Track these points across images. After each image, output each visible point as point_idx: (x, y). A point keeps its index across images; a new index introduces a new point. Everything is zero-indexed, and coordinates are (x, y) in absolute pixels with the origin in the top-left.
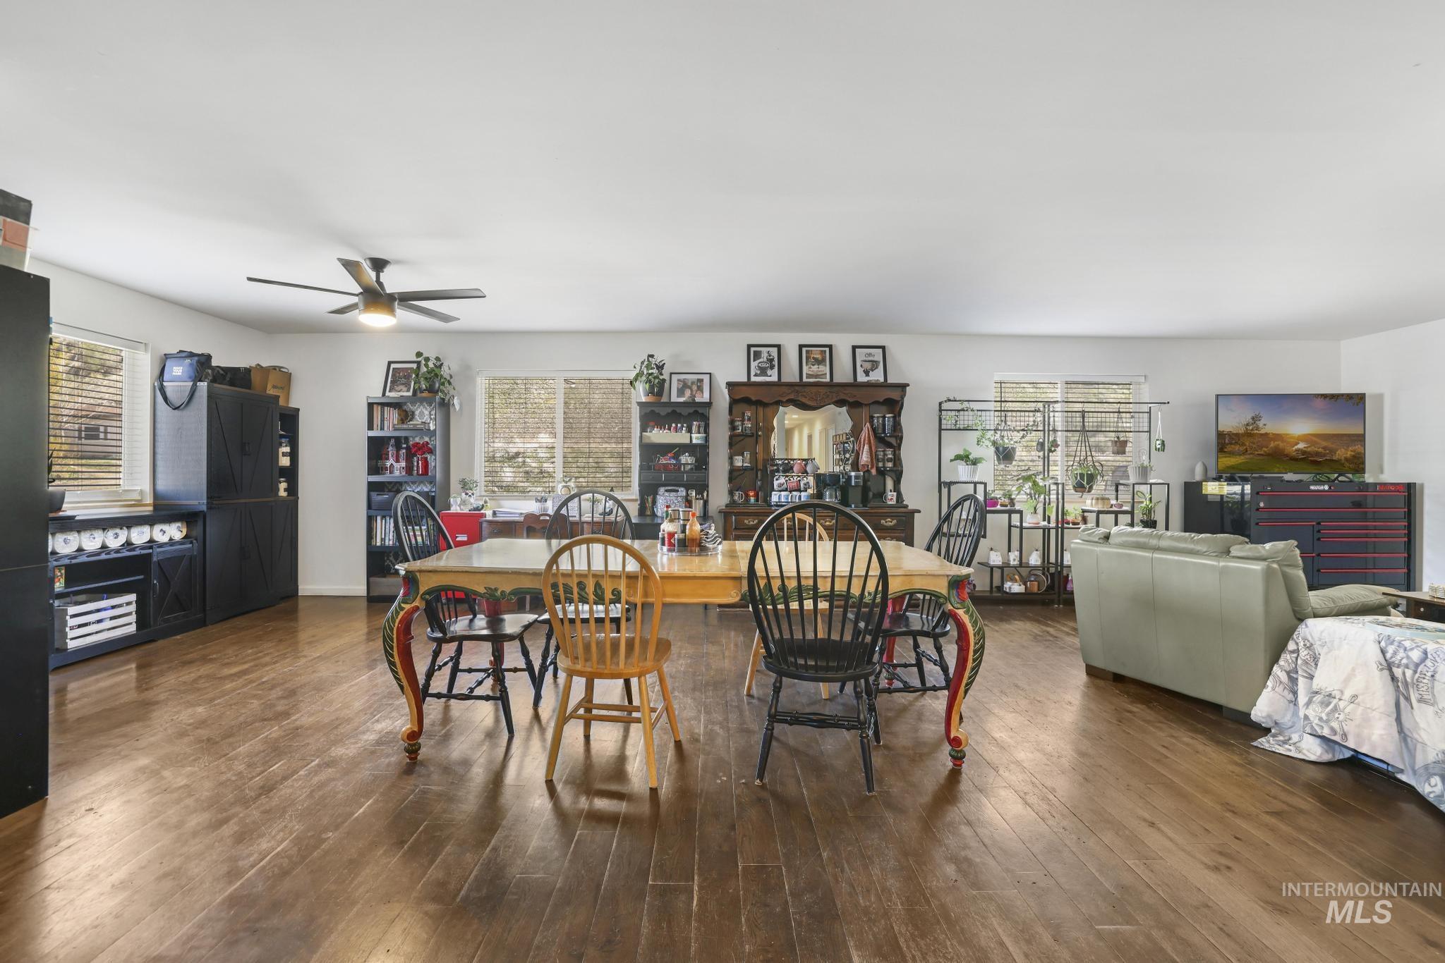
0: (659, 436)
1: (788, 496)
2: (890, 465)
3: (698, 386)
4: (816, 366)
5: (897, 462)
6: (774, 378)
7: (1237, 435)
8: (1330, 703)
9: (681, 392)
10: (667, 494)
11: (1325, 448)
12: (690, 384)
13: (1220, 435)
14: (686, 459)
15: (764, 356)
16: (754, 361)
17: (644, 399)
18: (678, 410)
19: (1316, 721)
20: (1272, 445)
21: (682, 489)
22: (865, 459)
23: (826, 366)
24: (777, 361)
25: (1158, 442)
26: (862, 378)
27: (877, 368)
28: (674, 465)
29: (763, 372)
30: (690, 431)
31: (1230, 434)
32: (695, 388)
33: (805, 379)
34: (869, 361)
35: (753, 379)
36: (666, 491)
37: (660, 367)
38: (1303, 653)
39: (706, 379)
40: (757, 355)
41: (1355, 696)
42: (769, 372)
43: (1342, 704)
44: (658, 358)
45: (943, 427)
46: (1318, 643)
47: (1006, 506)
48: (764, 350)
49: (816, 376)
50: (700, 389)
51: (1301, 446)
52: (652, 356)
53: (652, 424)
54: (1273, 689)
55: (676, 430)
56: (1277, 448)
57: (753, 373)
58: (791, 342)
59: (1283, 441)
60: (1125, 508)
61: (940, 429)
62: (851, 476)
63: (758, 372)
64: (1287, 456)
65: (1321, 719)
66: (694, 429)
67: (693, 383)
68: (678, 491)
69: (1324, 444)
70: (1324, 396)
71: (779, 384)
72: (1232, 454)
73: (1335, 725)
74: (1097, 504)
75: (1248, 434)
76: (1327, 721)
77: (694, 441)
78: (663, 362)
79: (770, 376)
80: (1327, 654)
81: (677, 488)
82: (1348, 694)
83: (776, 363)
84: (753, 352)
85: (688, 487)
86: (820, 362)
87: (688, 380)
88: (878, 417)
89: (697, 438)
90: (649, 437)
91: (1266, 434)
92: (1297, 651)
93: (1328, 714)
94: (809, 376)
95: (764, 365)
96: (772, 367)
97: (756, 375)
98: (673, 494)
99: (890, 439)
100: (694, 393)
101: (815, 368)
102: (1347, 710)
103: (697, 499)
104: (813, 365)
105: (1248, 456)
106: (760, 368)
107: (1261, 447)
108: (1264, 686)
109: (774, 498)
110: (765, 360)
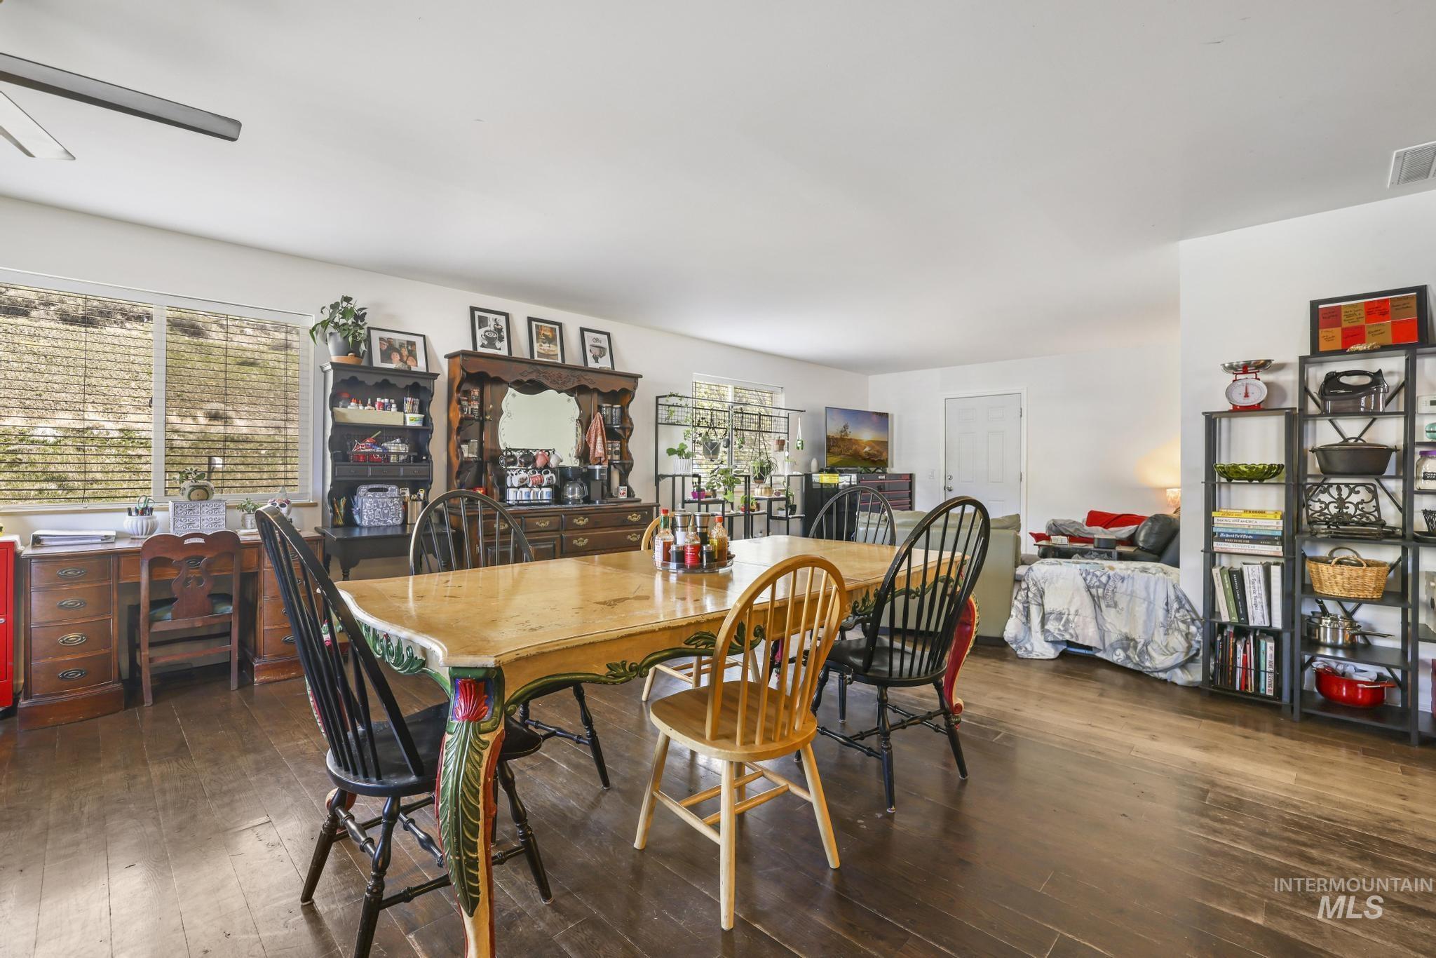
0: (356, 413)
1: (529, 493)
2: (617, 457)
3: (409, 351)
4: (547, 345)
5: (625, 455)
6: (504, 352)
7: (836, 439)
8: (1062, 618)
9: (386, 356)
10: (370, 494)
11: (878, 451)
12: (397, 346)
13: (828, 438)
14: (396, 447)
15: (491, 324)
16: (480, 328)
17: (334, 359)
18: (392, 380)
19: (1057, 632)
20: (854, 447)
21: (394, 487)
22: (600, 451)
23: (556, 345)
24: (504, 333)
25: (799, 442)
26: (592, 364)
27: (604, 355)
28: (381, 454)
29: (491, 343)
30: (400, 408)
31: (833, 438)
32: (405, 352)
33: (536, 358)
34: (596, 347)
35: (480, 350)
36: (370, 490)
37: (360, 317)
38: (1033, 589)
39: (419, 341)
40: (483, 322)
41: (1077, 611)
42: (498, 344)
43: (1071, 617)
44: (357, 304)
45: (660, 421)
46: (1041, 581)
47: (710, 497)
48: (491, 317)
49: (548, 356)
50: (412, 354)
51: (867, 449)
52: (347, 299)
53: (346, 396)
54: (1017, 616)
55: (384, 407)
56: (856, 450)
57: (479, 344)
58: (520, 312)
59: (859, 445)
60: (782, 496)
61: (657, 424)
62: (595, 470)
63: (486, 343)
64: (860, 456)
65: (1059, 630)
66: (407, 406)
67: (401, 345)
68: (386, 490)
69: (878, 448)
70: (877, 413)
71: (509, 359)
72: (834, 454)
73: (1071, 631)
74: (766, 492)
75: (842, 439)
76: (1066, 630)
77: (409, 423)
78: (363, 311)
79: (500, 349)
80: (1048, 587)
81: (385, 487)
82: (1072, 611)
83: (504, 334)
84: (477, 317)
85: (400, 484)
86: (551, 340)
87: (395, 340)
88: (606, 407)
89: (412, 419)
90: (343, 415)
91: (851, 439)
92: (1028, 588)
93: (1064, 626)
94: (540, 355)
95: (492, 335)
96: (501, 339)
97: (483, 346)
98: (378, 495)
99: (618, 433)
100: (405, 359)
101: (546, 346)
102: (1075, 620)
103: (413, 500)
104: (544, 343)
105: (842, 456)
106: (487, 338)
107: (848, 449)
108: (1010, 615)
109: (512, 496)
110: (492, 329)
